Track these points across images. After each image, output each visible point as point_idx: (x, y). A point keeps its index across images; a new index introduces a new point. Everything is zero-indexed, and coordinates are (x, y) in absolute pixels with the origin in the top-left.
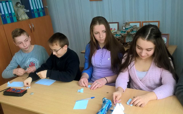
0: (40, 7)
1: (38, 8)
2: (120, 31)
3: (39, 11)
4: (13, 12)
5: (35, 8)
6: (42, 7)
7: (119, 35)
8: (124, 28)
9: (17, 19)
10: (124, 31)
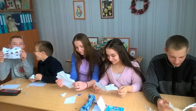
0: (29, 22)
1: (27, 22)
2: (99, 44)
3: (28, 25)
4: (5, 24)
5: (25, 22)
6: (31, 22)
7: (98, 48)
8: (103, 42)
9: (8, 31)
10: (102, 44)
